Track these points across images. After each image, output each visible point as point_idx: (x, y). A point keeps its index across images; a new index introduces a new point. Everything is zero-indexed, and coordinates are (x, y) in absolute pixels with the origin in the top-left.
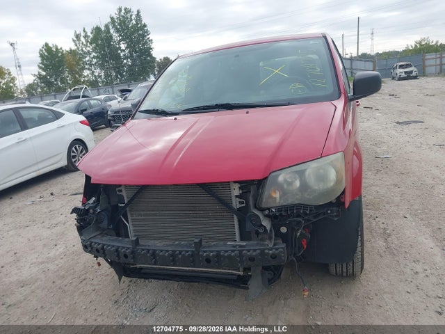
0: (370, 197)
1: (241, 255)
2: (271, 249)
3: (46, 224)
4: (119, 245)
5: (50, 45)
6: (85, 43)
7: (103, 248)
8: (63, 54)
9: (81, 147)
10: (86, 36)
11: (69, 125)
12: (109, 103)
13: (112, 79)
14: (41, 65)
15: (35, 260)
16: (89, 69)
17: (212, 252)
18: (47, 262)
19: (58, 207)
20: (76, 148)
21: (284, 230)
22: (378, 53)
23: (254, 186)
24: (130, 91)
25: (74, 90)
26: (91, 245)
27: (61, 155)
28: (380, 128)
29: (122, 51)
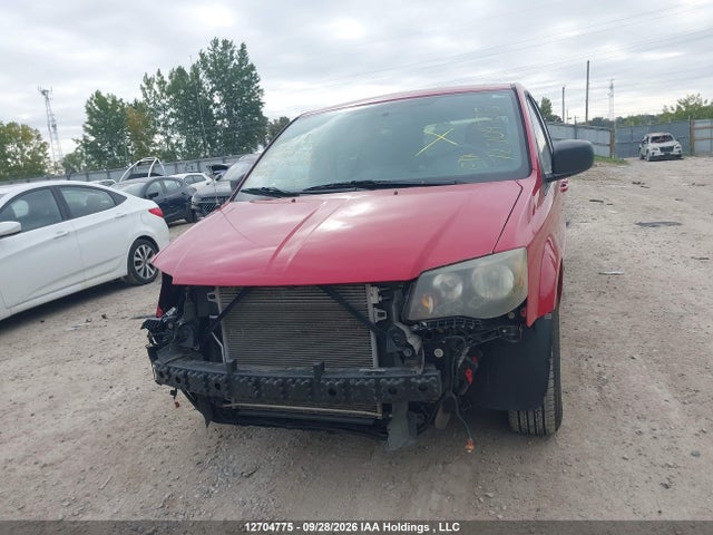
0: (584, 329)
1: (378, 385)
2: (419, 377)
3: (96, 358)
4: (208, 370)
5: (104, 94)
6: (158, 93)
7: (185, 376)
8: (123, 110)
9: (150, 249)
10: (162, 82)
11: (132, 214)
12: (193, 185)
13: (197, 150)
14: (88, 126)
15: (80, 407)
16: (162, 134)
17: (337, 380)
18: (100, 410)
19: (114, 335)
20: (141, 250)
21: (439, 353)
22: (620, 118)
23: (398, 290)
24: (226, 168)
25: (139, 164)
26: (168, 373)
27: (119, 259)
28: (611, 231)
29: (216, 105)
